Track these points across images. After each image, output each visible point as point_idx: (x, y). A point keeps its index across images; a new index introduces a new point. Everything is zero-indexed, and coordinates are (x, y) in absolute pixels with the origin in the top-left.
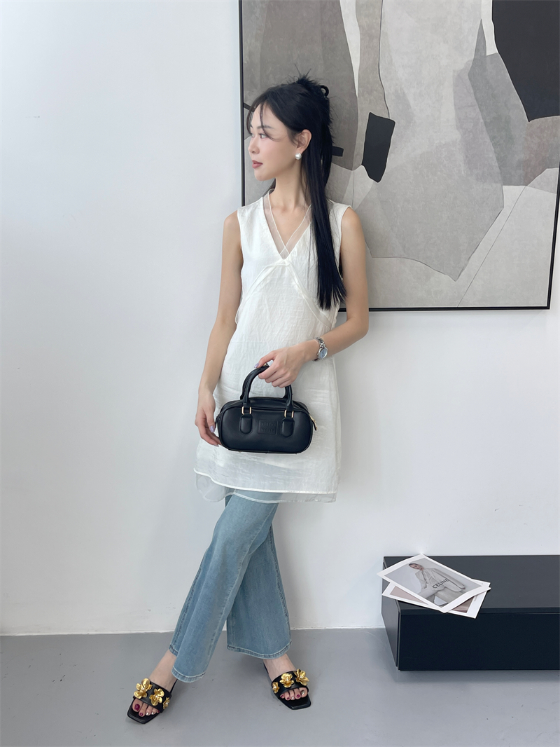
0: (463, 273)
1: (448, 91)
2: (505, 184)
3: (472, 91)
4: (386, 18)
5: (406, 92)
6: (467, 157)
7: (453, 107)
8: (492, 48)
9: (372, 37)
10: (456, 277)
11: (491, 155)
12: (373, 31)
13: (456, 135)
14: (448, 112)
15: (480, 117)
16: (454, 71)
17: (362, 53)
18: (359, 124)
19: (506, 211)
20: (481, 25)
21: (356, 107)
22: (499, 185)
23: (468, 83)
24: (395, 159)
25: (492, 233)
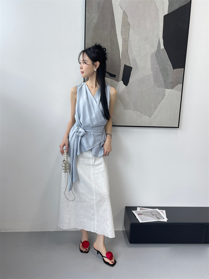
0: (152, 116)
1: (149, 59)
2: (166, 89)
3: (156, 60)
4: (130, 36)
5: (136, 58)
6: (154, 79)
7: (150, 64)
8: (162, 47)
9: (126, 41)
10: (150, 117)
11: (162, 79)
12: (126, 40)
13: (151, 73)
14: (149, 65)
15: (159, 67)
16: (151, 53)
17: (123, 46)
18: (121, 67)
19: (166, 97)
20: (159, 40)
21: (121, 62)
22: (164, 89)
23: (155, 57)
24: (132, 79)
25: (161, 104)
